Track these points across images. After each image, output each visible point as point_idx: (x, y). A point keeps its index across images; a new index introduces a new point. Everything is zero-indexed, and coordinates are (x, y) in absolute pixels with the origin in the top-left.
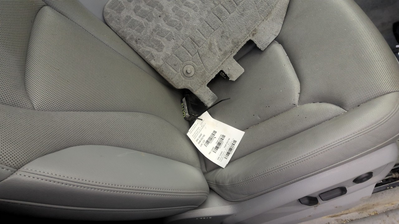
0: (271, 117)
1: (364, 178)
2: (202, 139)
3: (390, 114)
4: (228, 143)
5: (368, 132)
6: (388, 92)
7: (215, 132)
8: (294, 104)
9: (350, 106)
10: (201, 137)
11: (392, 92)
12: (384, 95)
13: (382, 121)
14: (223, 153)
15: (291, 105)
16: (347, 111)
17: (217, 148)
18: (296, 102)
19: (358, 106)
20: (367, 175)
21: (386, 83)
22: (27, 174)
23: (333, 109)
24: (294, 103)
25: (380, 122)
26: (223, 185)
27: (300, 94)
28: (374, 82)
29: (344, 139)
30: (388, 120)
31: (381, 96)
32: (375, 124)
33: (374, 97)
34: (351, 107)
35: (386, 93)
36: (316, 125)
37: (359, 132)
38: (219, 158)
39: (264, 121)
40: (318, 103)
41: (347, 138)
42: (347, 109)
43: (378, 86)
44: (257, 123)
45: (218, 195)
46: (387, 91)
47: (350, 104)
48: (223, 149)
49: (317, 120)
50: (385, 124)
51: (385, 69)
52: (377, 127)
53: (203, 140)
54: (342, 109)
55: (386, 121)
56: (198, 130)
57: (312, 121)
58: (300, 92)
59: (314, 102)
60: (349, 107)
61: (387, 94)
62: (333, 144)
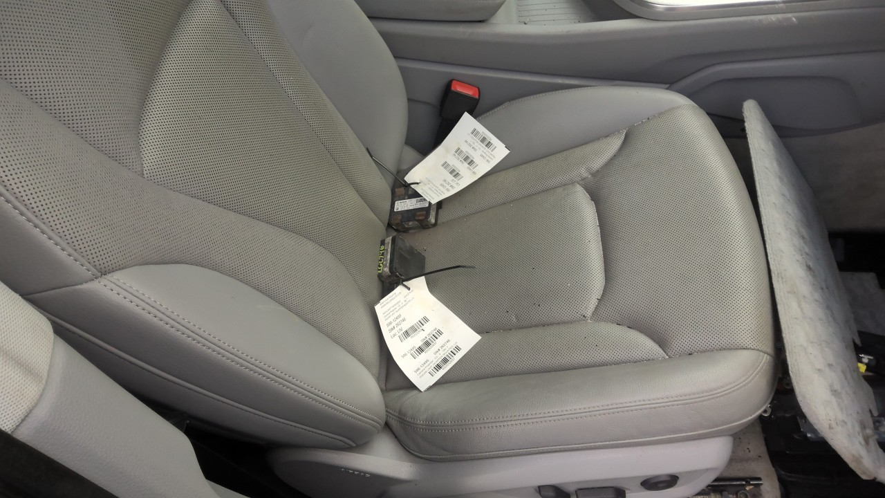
0: (536, 326)
1: (661, 482)
2: (397, 325)
3: (737, 383)
4: (443, 348)
5: (692, 403)
6: (744, 347)
7: (426, 319)
8: (584, 316)
9: (676, 349)
10: (398, 321)
11: (751, 349)
12: (736, 349)
13: (719, 391)
14: (428, 363)
15: (578, 315)
16: (670, 357)
17: (421, 350)
18: (589, 313)
19: (690, 354)
20: (667, 479)
21: (745, 331)
22: (117, 289)
23: (646, 345)
24: (584, 314)
25: (715, 392)
26: (412, 421)
27: (600, 300)
28: (728, 323)
29: (649, 402)
30: (730, 393)
31: (731, 349)
32: (707, 394)
33: (720, 347)
34: (676, 353)
35: (740, 346)
36: (611, 365)
37: (677, 399)
38: (418, 369)
39: (522, 328)
40: (625, 329)
41: (653, 402)
42: (669, 354)
43: (730, 332)
44: (508, 329)
45: (396, 437)
46: (742, 345)
47: (677, 347)
48: (432, 356)
49: (613, 356)
50: (722, 398)
51: (751, 306)
52: (709, 399)
53: (399, 327)
54: (661, 350)
55: (726, 394)
56: (397, 306)
57: (605, 356)
58: (601, 297)
59: (619, 323)
60: (674, 351)
61: (741, 349)
62: (628, 405)
